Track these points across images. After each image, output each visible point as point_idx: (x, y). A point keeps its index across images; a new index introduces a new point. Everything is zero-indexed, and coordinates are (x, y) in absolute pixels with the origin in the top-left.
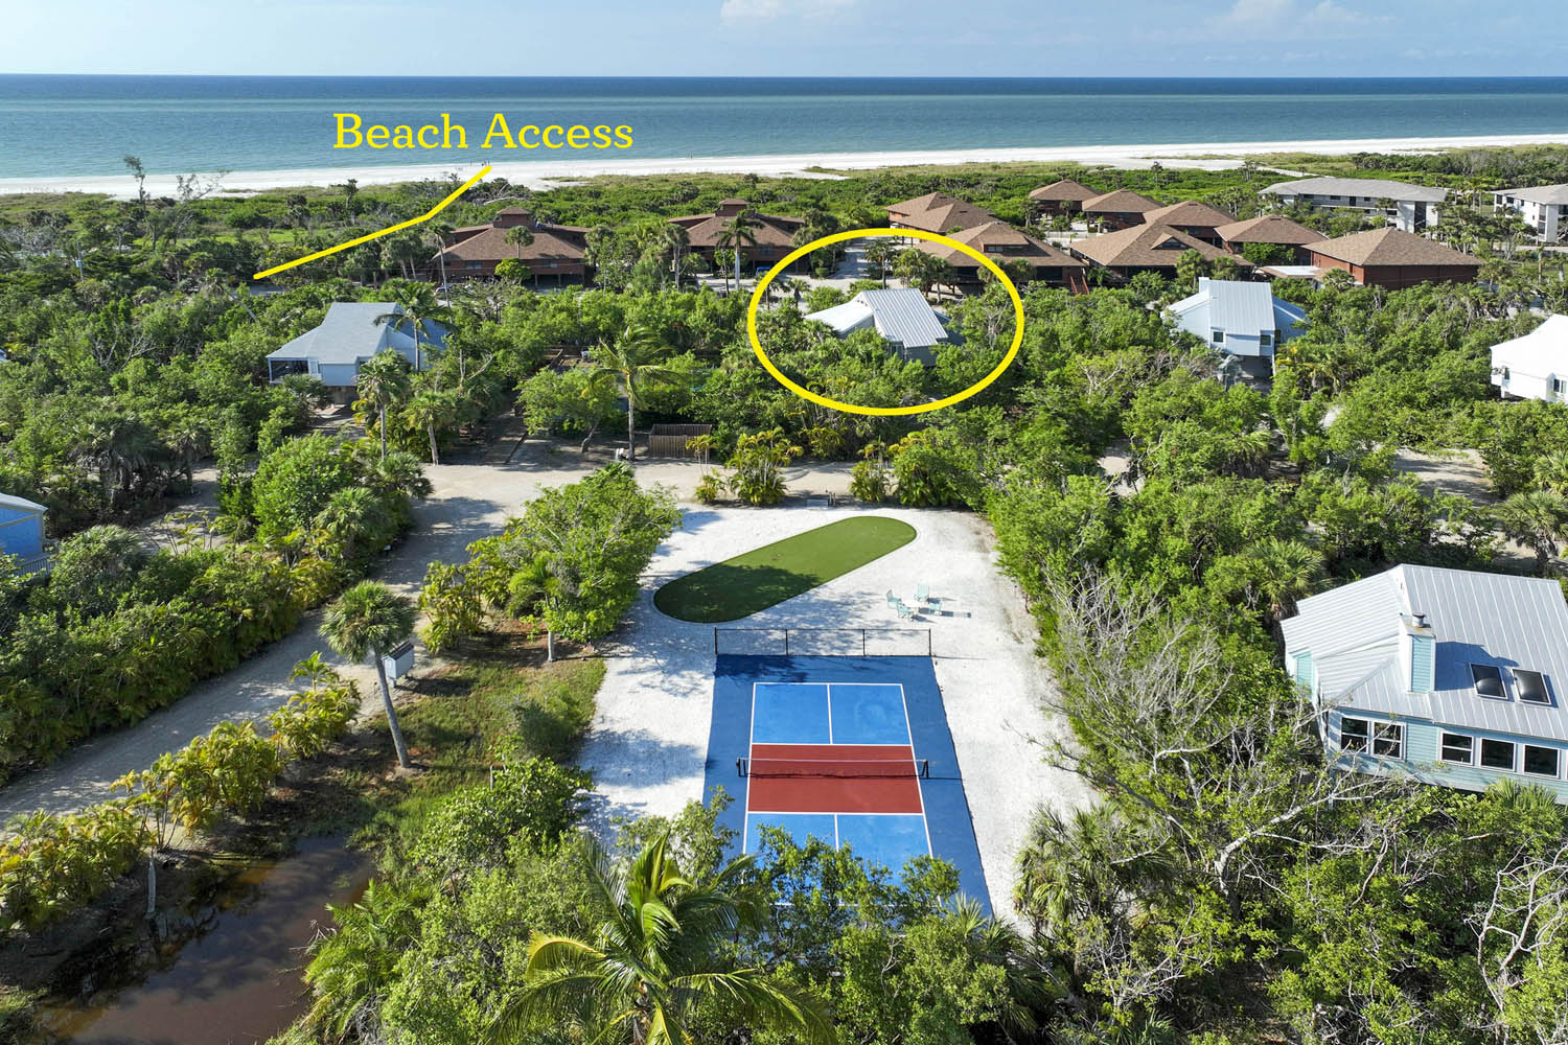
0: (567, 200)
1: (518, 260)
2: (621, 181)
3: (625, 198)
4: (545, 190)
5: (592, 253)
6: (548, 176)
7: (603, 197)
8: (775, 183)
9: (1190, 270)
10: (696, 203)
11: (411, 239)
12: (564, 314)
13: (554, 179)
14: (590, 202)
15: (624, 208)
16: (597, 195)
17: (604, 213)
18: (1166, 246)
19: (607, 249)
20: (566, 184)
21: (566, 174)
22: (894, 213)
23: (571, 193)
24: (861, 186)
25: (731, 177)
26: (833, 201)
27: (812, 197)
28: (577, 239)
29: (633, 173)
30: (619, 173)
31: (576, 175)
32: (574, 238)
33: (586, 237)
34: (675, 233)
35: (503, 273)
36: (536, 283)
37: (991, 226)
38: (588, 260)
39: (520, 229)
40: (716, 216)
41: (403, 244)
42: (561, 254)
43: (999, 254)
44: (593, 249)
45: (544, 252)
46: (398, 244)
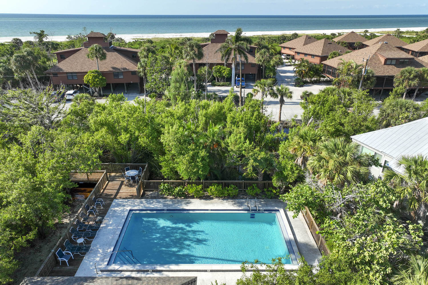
5: (142, 66)
6: (135, 38)
11: (28, 55)
13: (137, 39)
19: (151, 62)
22: (284, 48)
28: (133, 58)
31: (145, 37)
32: (133, 56)
33: (139, 54)
34: (195, 48)
35: (88, 82)
36: (112, 89)
37: (382, 45)
38: (140, 72)
39: (96, 46)
40: (212, 43)
41: (23, 58)
42: (124, 67)
43: (393, 66)
44: (142, 63)
45: (115, 66)
46: (19, 58)
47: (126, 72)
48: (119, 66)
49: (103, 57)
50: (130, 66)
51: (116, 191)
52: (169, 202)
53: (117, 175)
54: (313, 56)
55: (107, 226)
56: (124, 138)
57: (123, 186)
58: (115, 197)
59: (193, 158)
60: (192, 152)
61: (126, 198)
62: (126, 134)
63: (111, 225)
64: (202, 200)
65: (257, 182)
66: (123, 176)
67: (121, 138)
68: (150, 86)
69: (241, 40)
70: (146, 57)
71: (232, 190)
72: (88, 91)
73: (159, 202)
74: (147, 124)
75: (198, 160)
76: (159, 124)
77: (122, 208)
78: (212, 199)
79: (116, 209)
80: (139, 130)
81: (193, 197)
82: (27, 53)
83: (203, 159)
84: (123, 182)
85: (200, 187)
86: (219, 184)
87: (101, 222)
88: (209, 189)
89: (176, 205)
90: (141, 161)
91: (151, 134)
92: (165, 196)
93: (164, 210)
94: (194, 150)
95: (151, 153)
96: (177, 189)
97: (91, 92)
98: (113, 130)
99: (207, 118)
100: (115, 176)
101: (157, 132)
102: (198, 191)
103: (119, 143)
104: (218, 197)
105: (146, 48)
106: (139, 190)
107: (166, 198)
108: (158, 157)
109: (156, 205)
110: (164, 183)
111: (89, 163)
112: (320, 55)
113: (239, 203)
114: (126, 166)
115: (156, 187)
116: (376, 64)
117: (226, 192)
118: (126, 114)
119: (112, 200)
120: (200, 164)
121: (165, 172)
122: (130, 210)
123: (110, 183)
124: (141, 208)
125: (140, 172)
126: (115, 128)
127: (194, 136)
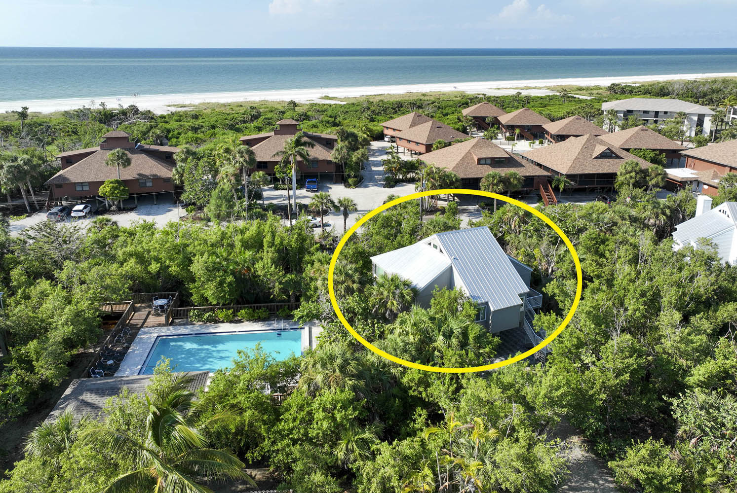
0: (177, 121)
1: (117, 181)
2: (213, 107)
3: (214, 119)
4: (165, 114)
5: (178, 173)
6: (171, 104)
7: (200, 118)
8: (306, 107)
9: (631, 177)
10: (259, 122)
11: (25, 164)
12: (133, 261)
13: (174, 105)
14: (191, 123)
15: (213, 127)
16: (196, 117)
17: (199, 131)
18: (603, 156)
19: (190, 168)
20: (180, 109)
21: (181, 103)
22: (387, 128)
23: (181, 116)
24: (358, 108)
25: (279, 103)
26: (345, 119)
27: (331, 117)
28: (167, 159)
29: (223, 101)
30: (213, 101)
31: (187, 103)
32: (167, 158)
33: (175, 157)
34: (245, 155)
35: (105, 194)
36: (136, 201)
37: (478, 141)
38: (176, 179)
39: (118, 152)
40: (275, 134)
41: (18, 169)
42: (155, 173)
43: (488, 166)
44: (179, 169)
45: (141, 172)
46: (13, 169)
47: (156, 179)
48: (147, 172)
49: (127, 162)
50: (163, 171)
51: (142, 321)
52: (198, 327)
53: (143, 305)
54: (417, 143)
55: (134, 351)
56: (154, 267)
57: (150, 316)
58: (142, 326)
59: (221, 284)
60: (219, 279)
61: (153, 327)
62: (157, 263)
63: (138, 350)
64: (233, 324)
65: (289, 304)
66: (150, 307)
67: (152, 268)
68: (188, 196)
69: (301, 145)
70: (184, 161)
71: (261, 312)
72: (103, 204)
73: (187, 328)
74: (179, 251)
75: (225, 285)
76: (191, 253)
77: (148, 336)
78: (243, 322)
79: (142, 336)
80: (170, 259)
81: (223, 322)
82: (24, 162)
83: (230, 284)
84: (150, 312)
85: (231, 312)
86: (249, 308)
87: (128, 348)
88: (240, 313)
89: (204, 330)
90: (172, 289)
91: (183, 262)
92: (194, 322)
93: (192, 334)
94: (222, 277)
95: (183, 281)
96: (207, 315)
97: (107, 205)
98: (141, 259)
99: (243, 243)
100: (140, 306)
101: (188, 261)
102: (229, 316)
103: (149, 273)
104: (249, 320)
105: (185, 150)
106: (167, 319)
107: (194, 324)
108: (188, 284)
109: (182, 330)
110: (194, 310)
111: (121, 292)
112: (424, 143)
113: (268, 324)
114: (155, 295)
115: (185, 314)
116: (468, 163)
117: (256, 315)
118: (157, 245)
119: (139, 329)
120: (227, 289)
121: (195, 299)
122: (158, 336)
123: (136, 314)
124: (168, 334)
125: (169, 301)
126: (145, 257)
127: (225, 263)
